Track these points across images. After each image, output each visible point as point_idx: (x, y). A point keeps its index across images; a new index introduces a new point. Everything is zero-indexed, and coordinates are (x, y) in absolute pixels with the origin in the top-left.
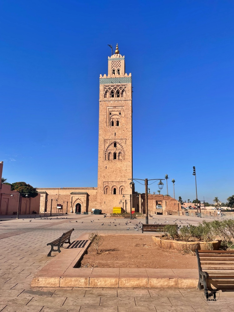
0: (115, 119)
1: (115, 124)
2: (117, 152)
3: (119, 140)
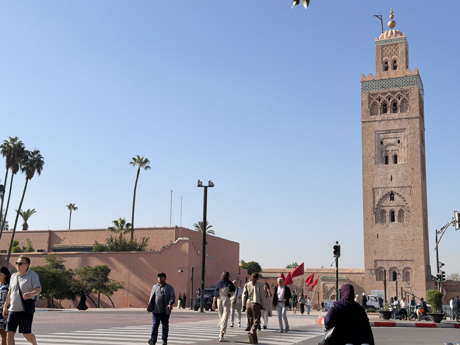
0: (390, 152)
2: (397, 210)
3: (400, 189)
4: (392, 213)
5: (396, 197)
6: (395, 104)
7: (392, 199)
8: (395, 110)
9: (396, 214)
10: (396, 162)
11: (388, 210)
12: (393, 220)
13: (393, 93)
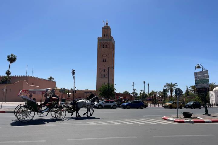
0: (104, 58)
1: (105, 61)
2: (105, 74)
3: (106, 69)
4: (104, 75)
5: (105, 71)
6: (106, 46)
7: (104, 71)
8: (106, 47)
9: (105, 75)
10: (106, 61)
11: (103, 74)
12: (104, 77)
13: (106, 43)
